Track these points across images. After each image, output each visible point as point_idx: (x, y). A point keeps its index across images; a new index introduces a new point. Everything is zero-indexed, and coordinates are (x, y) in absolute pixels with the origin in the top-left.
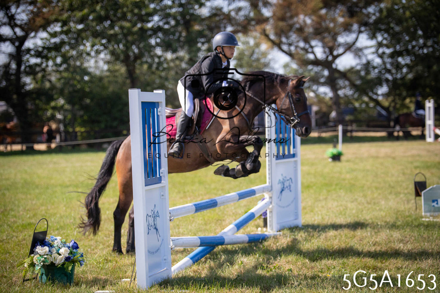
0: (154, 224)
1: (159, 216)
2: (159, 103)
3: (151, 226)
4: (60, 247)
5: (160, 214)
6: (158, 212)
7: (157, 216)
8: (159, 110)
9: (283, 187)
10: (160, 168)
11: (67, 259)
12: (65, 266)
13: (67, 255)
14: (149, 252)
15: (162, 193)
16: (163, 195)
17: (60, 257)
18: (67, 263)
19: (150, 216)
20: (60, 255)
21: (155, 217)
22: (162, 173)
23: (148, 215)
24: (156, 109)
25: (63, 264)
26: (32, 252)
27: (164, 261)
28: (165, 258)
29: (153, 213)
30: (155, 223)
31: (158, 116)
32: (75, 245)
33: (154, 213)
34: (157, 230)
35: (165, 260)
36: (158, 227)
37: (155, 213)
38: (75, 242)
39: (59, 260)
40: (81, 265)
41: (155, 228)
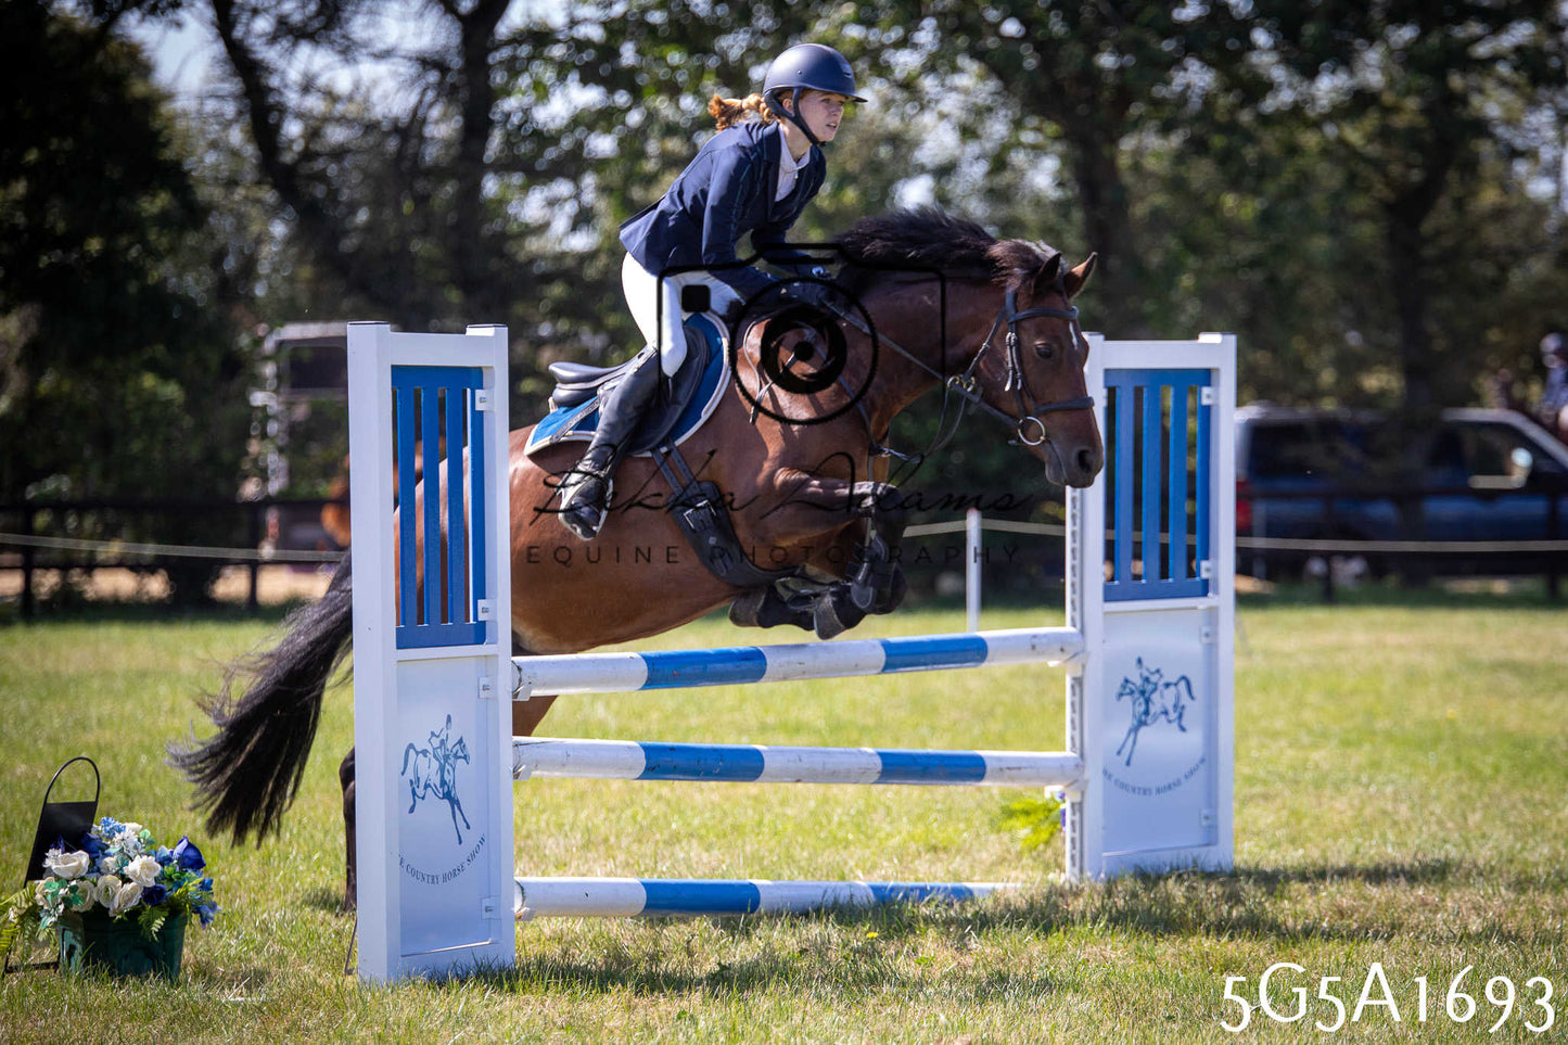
0: (443, 783)
1: (465, 757)
2: (484, 371)
3: (427, 786)
4: (131, 854)
5: (471, 749)
6: (461, 741)
7: (456, 757)
8: (479, 393)
9: (1145, 713)
10: (481, 593)
11: (152, 896)
12: (142, 919)
13: (151, 883)
15: (484, 681)
16: (485, 688)
17: (128, 887)
18: (147, 907)
19: (425, 752)
20: (126, 880)
21: (446, 757)
22: (485, 610)
23: (411, 746)
24: (469, 392)
25: (134, 914)
26: (32, 871)
28: (487, 902)
29: (436, 741)
30: (448, 778)
31: (477, 415)
32: (191, 853)
33: (442, 742)
34: (454, 802)
35: (488, 909)
36: (459, 793)
37: (449, 745)
38: (190, 846)
39: (123, 897)
40: (204, 921)
41: (448, 796)
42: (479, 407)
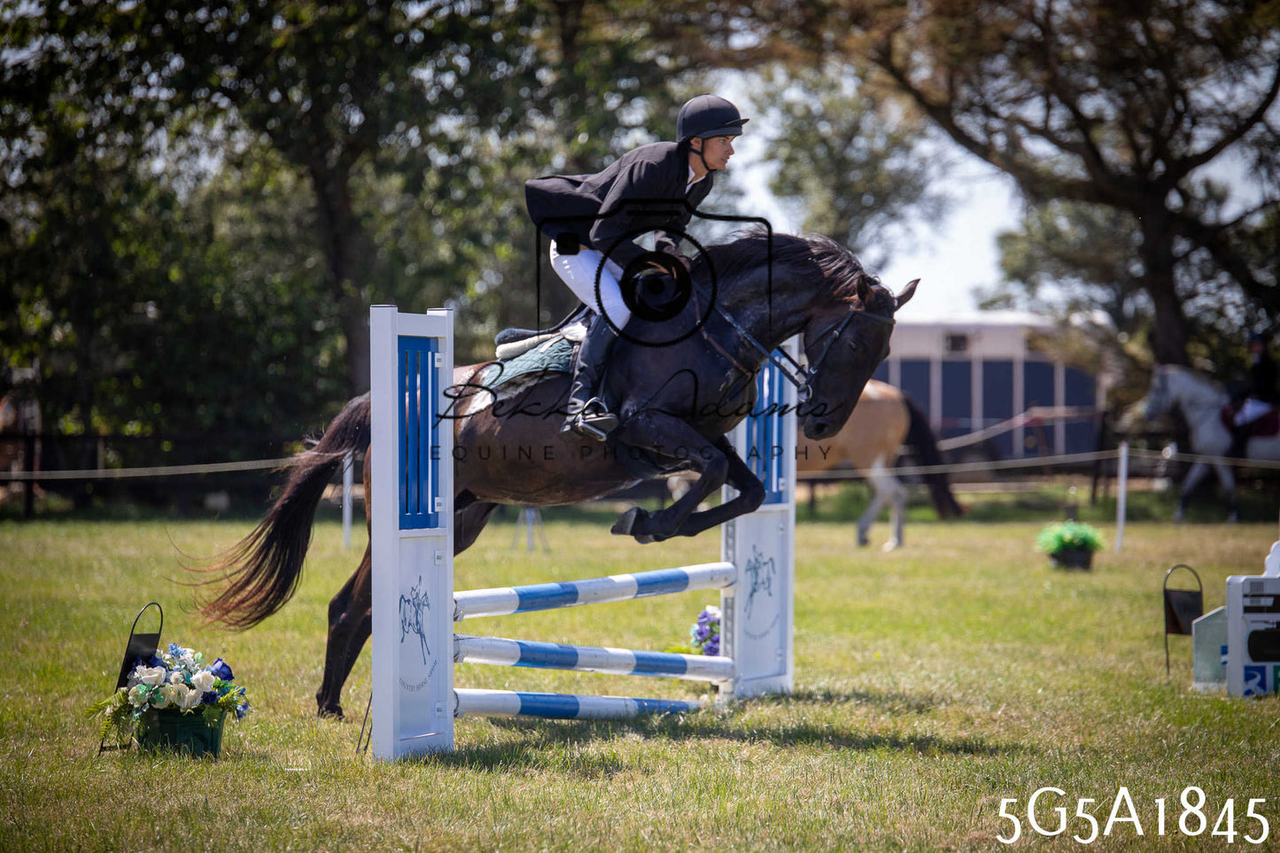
0: (417, 623)
1: (428, 605)
2: (439, 340)
3: (410, 624)
4: (192, 670)
5: (431, 601)
6: (426, 595)
7: (424, 605)
8: (437, 356)
9: (756, 583)
10: (435, 494)
11: (209, 698)
12: (204, 713)
13: (209, 689)
14: (403, 683)
15: (438, 553)
16: (439, 558)
17: (192, 692)
18: (207, 706)
19: (409, 601)
20: (192, 687)
22: (439, 505)
23: (402, 597)
24: (430, 353)
25: (198, 711)
26: (124, 680)
27: (438, 714)
28: (438, 705)
29: (414, 594)
30: (419, 619)
31: (435, 370)
32: (225, 670)
33: (417, 595)
34: (422, 636)
35: (439, 710)
36: (426, 630)
37: (420, 597)
38: (224, 665)
39: (191, 698)
40: (240, 715)
41: (419, 632)
42: (437, 365)
